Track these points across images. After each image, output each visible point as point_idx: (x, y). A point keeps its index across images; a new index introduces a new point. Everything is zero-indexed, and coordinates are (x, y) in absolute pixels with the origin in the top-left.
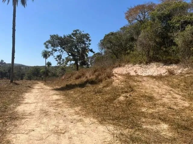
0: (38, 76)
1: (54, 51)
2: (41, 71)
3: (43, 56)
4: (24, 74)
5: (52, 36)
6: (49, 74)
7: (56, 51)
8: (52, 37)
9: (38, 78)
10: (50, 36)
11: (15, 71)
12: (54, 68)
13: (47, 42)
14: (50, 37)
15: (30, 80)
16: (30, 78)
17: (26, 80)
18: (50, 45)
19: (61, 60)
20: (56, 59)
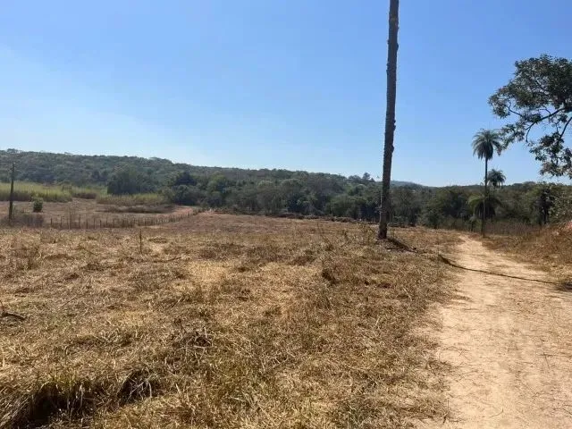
0: (459, 217)
1: (530, 124)
2: (470, 200)
3: (477, 153)
4: (418, 210)
5: (524, 64)
6: (498, 210)
7: (538, 119)
8: (522, 68)
9: (460, 221)
10: (517, 65)
11: (395, 201)
12: (511, 191)
13: (502, 91)
14: (516, 69)
15: (435, 228)
16: (434, 223)
17: (423, 228)
18: (513, 101)
19: (559, 154)
20: (536, 151)
